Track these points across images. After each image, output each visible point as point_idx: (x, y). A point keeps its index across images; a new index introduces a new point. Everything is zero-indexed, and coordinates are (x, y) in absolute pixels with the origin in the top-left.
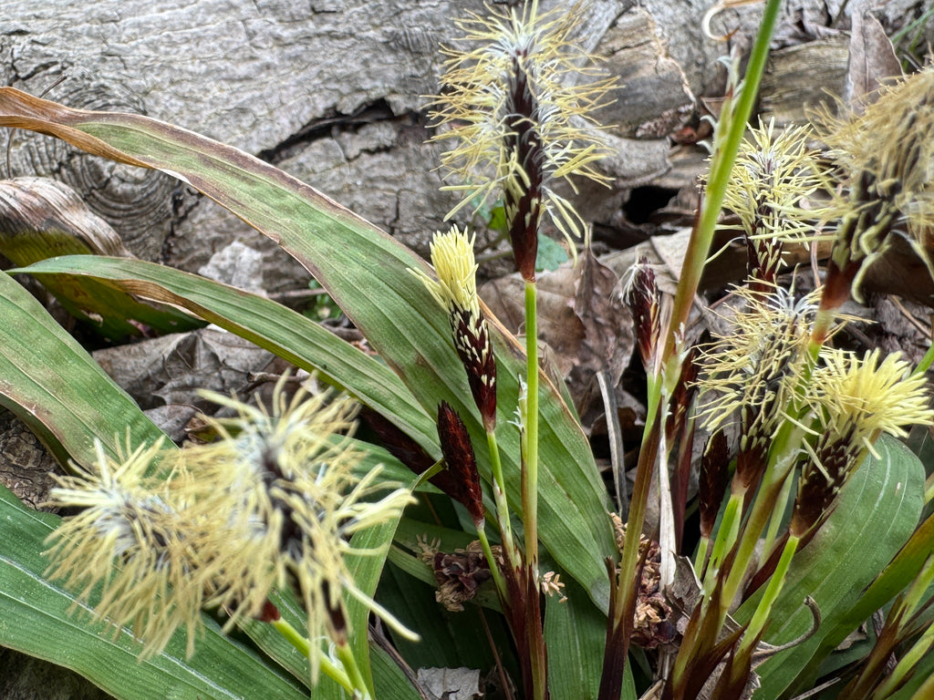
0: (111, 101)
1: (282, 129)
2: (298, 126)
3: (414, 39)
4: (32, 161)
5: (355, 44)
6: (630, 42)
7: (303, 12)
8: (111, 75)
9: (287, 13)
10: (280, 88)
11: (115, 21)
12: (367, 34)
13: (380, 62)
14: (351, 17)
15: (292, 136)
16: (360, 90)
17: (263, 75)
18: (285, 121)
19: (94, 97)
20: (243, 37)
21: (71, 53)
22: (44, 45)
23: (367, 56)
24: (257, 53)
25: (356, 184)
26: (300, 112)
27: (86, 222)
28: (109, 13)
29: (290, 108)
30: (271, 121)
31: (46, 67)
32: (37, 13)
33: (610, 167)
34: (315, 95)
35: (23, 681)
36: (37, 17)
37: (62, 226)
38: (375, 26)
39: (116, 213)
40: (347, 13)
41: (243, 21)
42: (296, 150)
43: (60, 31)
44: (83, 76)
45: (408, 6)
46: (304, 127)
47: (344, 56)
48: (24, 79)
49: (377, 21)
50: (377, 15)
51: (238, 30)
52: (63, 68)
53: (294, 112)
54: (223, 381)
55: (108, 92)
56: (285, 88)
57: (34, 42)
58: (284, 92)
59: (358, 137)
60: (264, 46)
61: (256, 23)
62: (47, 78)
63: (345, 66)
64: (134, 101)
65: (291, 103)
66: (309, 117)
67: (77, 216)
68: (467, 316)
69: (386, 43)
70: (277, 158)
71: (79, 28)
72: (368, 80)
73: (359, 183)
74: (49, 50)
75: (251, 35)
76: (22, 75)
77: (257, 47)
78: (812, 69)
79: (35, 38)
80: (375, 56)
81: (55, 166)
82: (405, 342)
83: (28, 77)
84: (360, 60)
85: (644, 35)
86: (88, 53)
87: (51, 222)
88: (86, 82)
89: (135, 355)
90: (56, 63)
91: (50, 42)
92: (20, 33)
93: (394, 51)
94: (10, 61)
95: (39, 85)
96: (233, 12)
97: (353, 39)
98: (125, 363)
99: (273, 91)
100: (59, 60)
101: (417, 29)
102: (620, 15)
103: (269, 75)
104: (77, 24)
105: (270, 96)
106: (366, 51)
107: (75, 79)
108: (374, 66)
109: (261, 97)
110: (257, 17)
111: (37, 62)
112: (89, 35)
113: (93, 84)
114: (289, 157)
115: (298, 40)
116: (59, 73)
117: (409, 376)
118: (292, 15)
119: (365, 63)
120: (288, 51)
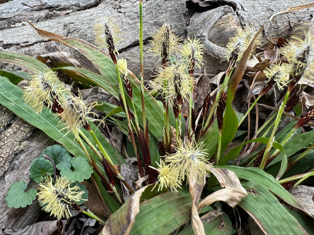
0: (87, 37)
1: (127, 44)
2: (131, 43)
3: (160, 22)
4: (70, 50)
5: (147, 24)
6: (224, 22)
7: (136, 17)
8: (89, 32)
9: (132, 17)
10: (128, 34)
11: (93, 20)
12: (150, 22)
13: (152, 28)
14: (146, 18)
15: (129, 45)
16: (147, 35)
17: (124, 31)
18: (128, 42)
19: (84, 36)
20: (121, 23)
21: (82, 27)
22: (76, 25)
23: (149, 27)
24: (123, 26)
25: (145, 57)
26: (132, 40)
27: (73, 61)
28: (92, 18)
29: (130, 39)
30: (125, 42)
31: (76, 30)
32: (77, 19)
33: (217, 54)
34: (136, 36)
35: (40, 136)
36: (77, 20)
37: (68, 61)
38: (152, 20)
39: (86, 61)
40: (146, 17)
41: (121, 19)
42: (131, 49)
43: (81, 23)
44: (83, 32)
45: (160, 15)
46: (132, 43)
47: (144, 27)
48: (71, 33)
49: (152, 19)
50: (152, 17)
51: (120, 21)
52: (79, 30)
53: (130, 40)
54: (103, 97)
55: (87, 35)
56: (129, 34)
57: (75, 25)
58: (129, 35)
59: (146, 46)
60: (125, 25)
61: (124, 20)
62: (75, 32)
63: (144, 29)
64: (92, 37)
65: (130, 38)
66: (134, 41)
67: (71, 59)
68: (124, 76)
69: (154, 24)
70: (126, 50)
71: (85, 22)
72: (149, 32)
73: (146, 57)
74: (77, 27)
75: (122, 23)
76: (70, 32)
77: (123, 25)
78: (304, 29)
79: (75, 24)
80: (151, 27)
81: (75, 51)
82: (114, 81)
83: (72, 32)
84: (147, 28)
85: (228, 20)
86: (85, 27)
87: (65, 60)
88: (83, 33)
89: (87, 91)
90: (78, 29)
91: (78, 25)
92: (72, 23)
93: (155, 26)
94: (69, 29)
95: (74, 34)
96: (119, 17)
97: (146, 23)
98: (85, 93)
99: (126, 35)
100: (79, 29)
101: (161, 20)
102: (223, 15)
103: (126, 31)
104: (85, 21)
105: (125, 36)
106: (149, 26)
107: (81, 33)
108: (151, 29)
109: (123, 36)
110: (125, 18)
111: (74, 29)
112: (87, 23)
113: (84, 34)
114: (129, 50)
115: (133, 23)
116: (78, 31)
117: (114, 87)
118: (133, 18)
119: (149, 28)
120: (131, 26)
